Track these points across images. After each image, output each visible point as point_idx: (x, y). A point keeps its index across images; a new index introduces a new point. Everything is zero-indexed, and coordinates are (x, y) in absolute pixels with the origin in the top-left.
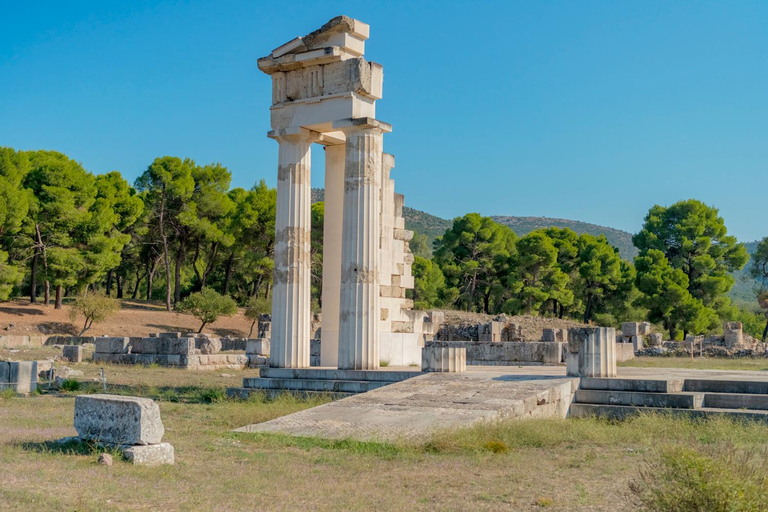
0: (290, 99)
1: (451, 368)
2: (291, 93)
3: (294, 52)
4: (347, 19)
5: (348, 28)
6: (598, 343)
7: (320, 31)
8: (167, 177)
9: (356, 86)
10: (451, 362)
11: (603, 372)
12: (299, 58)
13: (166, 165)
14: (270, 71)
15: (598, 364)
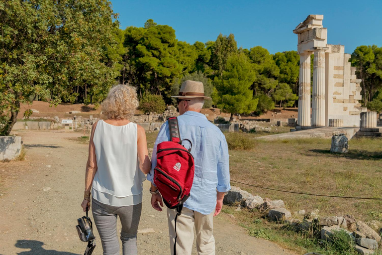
0: (302, 42)
1: (335, 125)
2: (302, 40)
3: (301, 27)
4: (312, 15)
5: (313, 18)
6: (366, 117)
7: (306, 20)
8: (361, 54)
9: (315, 37)
10: (335, 123)
11: (367, 126)
12: (302, 29)
13: (360, 49)
14: (297, 33)
15: (366, 123)
